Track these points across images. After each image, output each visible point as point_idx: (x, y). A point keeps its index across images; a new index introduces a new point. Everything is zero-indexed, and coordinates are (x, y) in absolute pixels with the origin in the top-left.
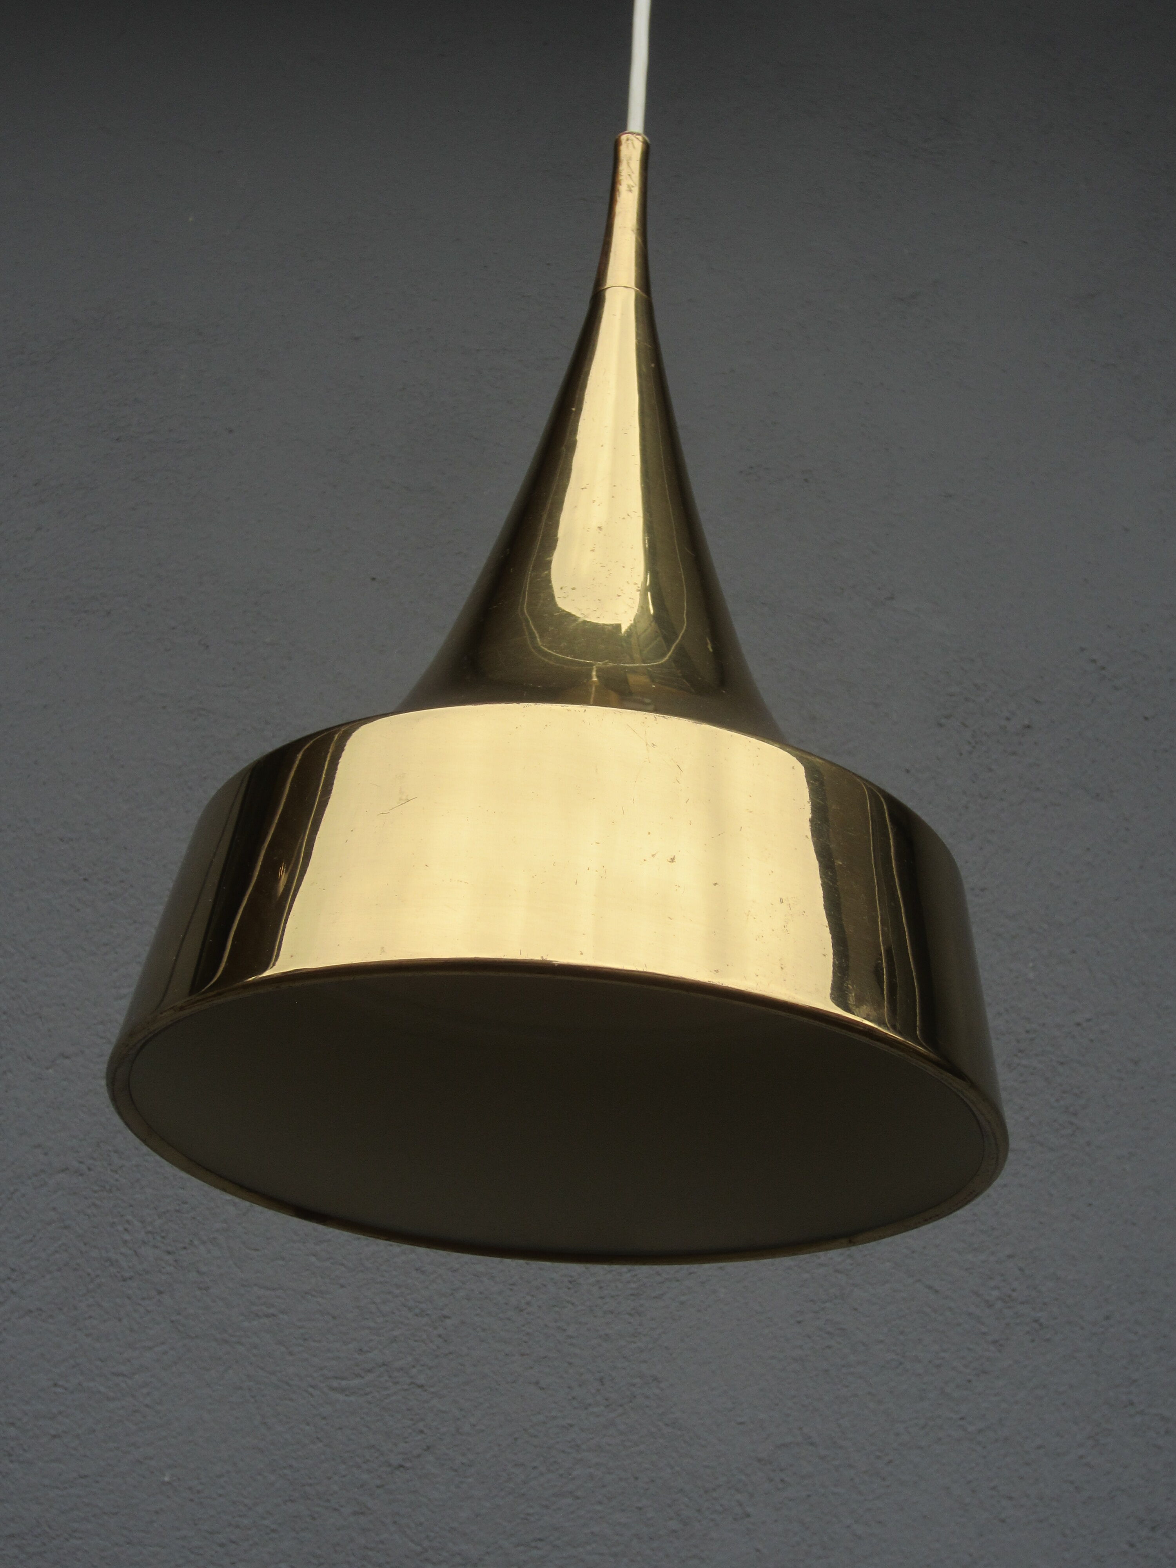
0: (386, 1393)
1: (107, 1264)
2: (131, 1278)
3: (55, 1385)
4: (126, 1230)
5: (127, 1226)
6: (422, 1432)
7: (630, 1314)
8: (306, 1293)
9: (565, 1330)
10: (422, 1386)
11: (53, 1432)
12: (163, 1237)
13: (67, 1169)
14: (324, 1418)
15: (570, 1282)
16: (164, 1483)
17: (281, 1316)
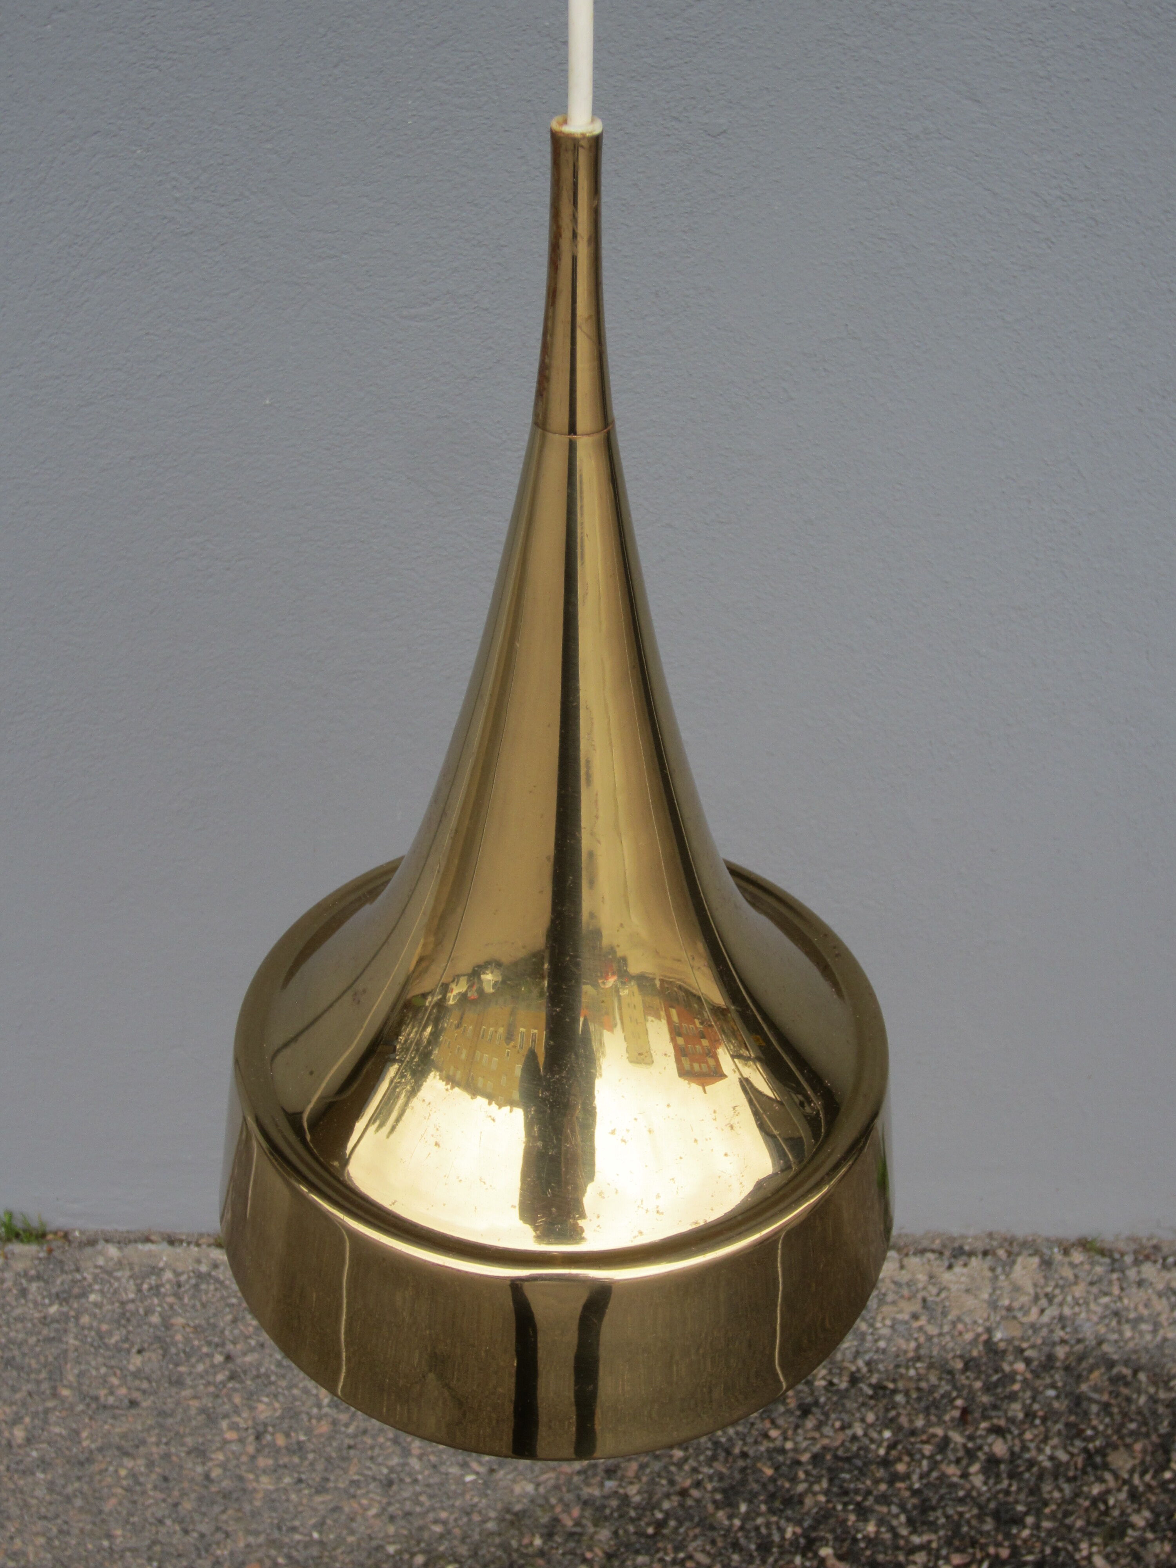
0: (453, 317)
1: (165, 221)
2: (191, 233)
3: (147, 334)
4: (174, 187)
5: (174, 183)
6: (490, 348)
7: (684, 232)
8: (365, 234)
9: (620, 251)
10: (486, 309)
11: (159, 373)
12: (213, 191)
13: (98, 132)
14: (400, 342)
15: (624, 205)
16: (265, 405)
17: (344, 256)
